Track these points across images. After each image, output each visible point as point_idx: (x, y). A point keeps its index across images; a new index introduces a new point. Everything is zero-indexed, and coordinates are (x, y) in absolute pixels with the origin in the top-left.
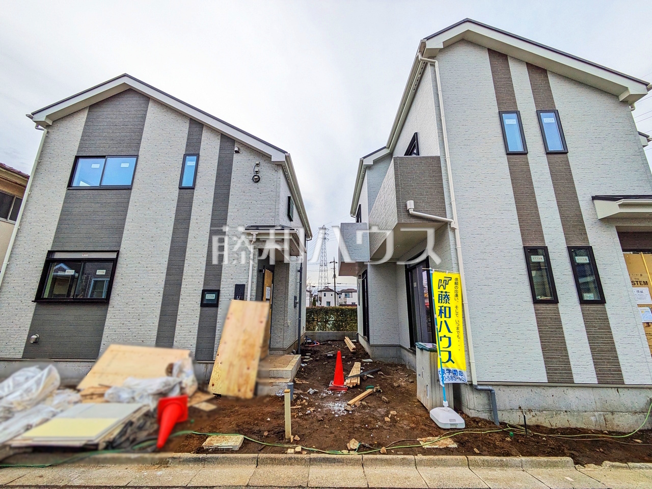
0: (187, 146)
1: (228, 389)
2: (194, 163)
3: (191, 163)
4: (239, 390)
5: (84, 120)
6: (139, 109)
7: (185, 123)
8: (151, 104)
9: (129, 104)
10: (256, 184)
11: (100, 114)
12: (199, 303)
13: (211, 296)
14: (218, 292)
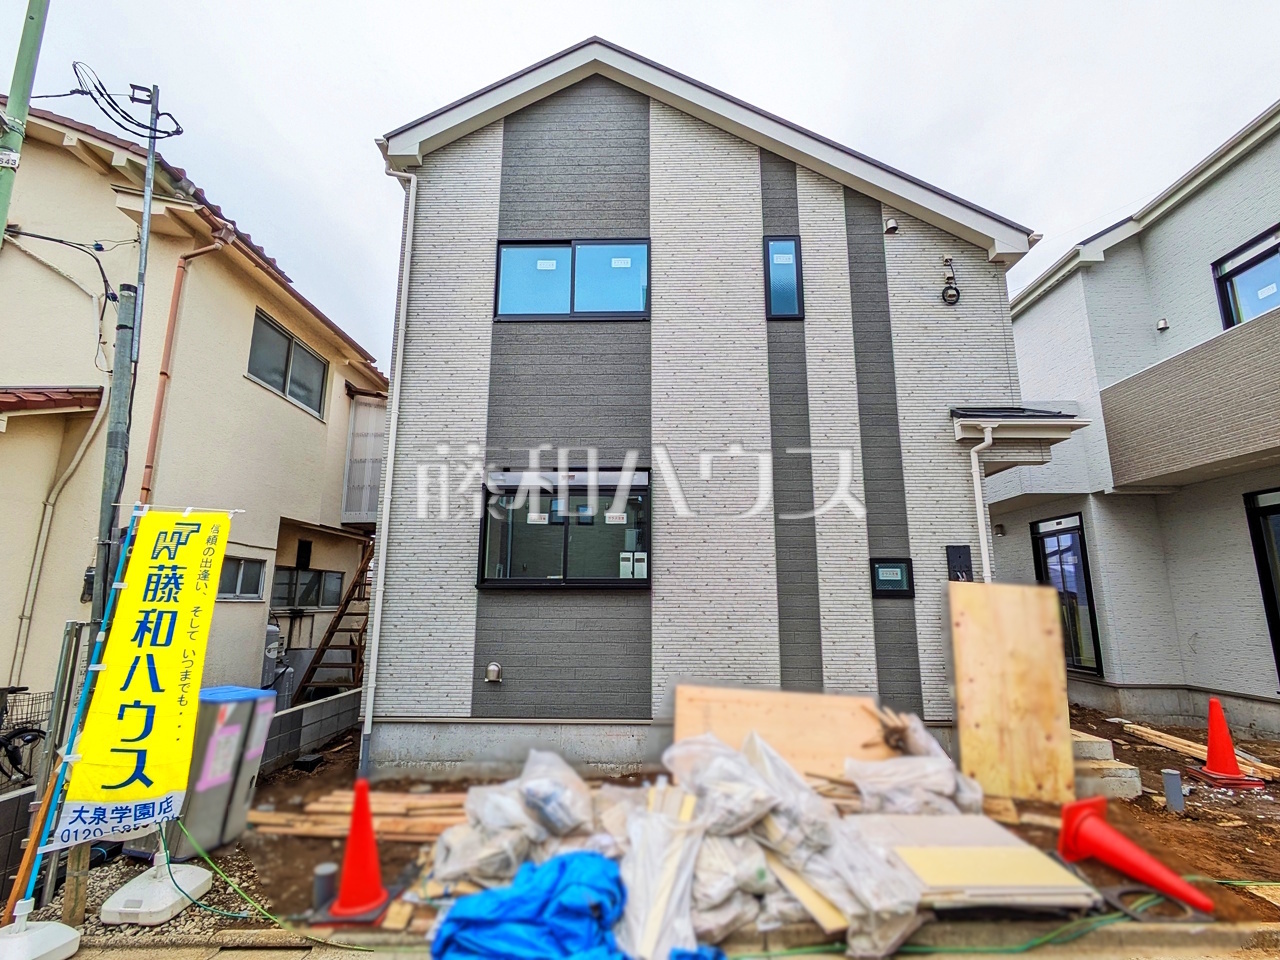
0: (765, 216)
1: (1012, 784)
2: (790, 259)
3: (783, 258)
4: (1040, 787)
5: (499, 151)
6: (630, 124)
7: (750, 158)
8: (654, 112)
9: (600, 113)
10: (951, 309)
11: (533, 136)
12: (868, 588)
13: (887, 574)
14: (907, 563)
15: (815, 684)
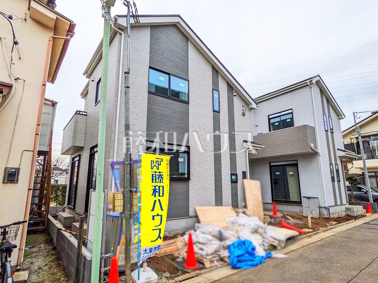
12: (230, 181)
13: (234, 177)
14: (236, 175)
15: (221, 205)
